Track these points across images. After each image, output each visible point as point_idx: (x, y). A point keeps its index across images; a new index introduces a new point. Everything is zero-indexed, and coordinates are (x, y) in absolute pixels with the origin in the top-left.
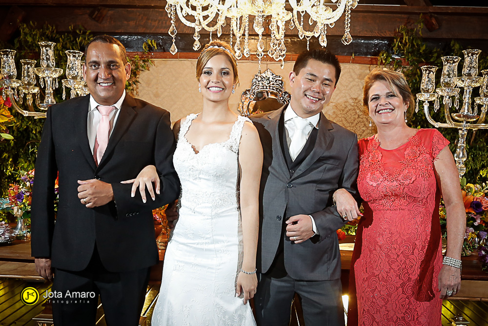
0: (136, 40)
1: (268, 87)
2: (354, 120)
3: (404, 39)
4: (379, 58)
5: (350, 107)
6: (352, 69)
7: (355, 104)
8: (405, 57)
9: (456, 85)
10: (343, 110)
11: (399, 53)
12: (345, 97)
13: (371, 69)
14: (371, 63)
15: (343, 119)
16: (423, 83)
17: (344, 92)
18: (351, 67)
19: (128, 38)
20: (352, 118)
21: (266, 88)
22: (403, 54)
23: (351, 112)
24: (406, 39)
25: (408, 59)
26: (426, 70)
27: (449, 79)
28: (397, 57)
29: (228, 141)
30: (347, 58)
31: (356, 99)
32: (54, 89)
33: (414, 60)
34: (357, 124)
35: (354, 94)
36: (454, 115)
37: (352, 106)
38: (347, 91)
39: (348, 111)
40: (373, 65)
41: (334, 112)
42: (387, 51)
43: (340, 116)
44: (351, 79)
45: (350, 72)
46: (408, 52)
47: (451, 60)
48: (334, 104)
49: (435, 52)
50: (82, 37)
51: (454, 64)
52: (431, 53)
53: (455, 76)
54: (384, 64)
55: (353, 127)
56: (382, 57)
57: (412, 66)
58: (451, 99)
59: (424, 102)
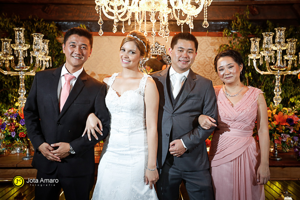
0: (73, 25)
1: (156, 52)
2: (210, 71)
3: (238, 21)
4: (223, 33)
5: (207, 63)
6: (207, 40)
7: (210, 61)
8: (239, 32)
9: (272, 49)
10: (203, 65)
11: (235, 29)
12: (204, 56)
13: (219, 39)
14: (219, 36)
15: (203, 70)
16: (252, 48)
17: (203, 53)
18: (207, 39)
19: (67, 24)
20: (209, 69)
21: (155, 53)
22: (238, 30)
23: (208, 66)
24: (239, 21)
25: (241, 33)
26: (253, 41)
27: (267, 46)
28: (234, 32)
29: (138, 89)
30: (204, 33)
31: (210, 58)
32: (24, 57)
33: (244, 33)
34: (212, 73)
35: (209, 55)
36: (272, 67)
37: (209, 62)
38: (205, 53)
39: (206, 65)
40: (220, 37)
41: (198, 66)
42: (228, 28)
43: (201, 68)
44: (207, 46)
45: (206, 42)
46: (241, 29)
47: (268, 35)
48: (197, 61)
49: (258, 28)
50: (38, 23)
51: (270, 37)
52: (255, 28)
53: (271, 44)
54: (226, 36)
55: (210, 75)
56: (225, 32)
57: (244, 36)
58: (269, 57)
59: (253, 59)
